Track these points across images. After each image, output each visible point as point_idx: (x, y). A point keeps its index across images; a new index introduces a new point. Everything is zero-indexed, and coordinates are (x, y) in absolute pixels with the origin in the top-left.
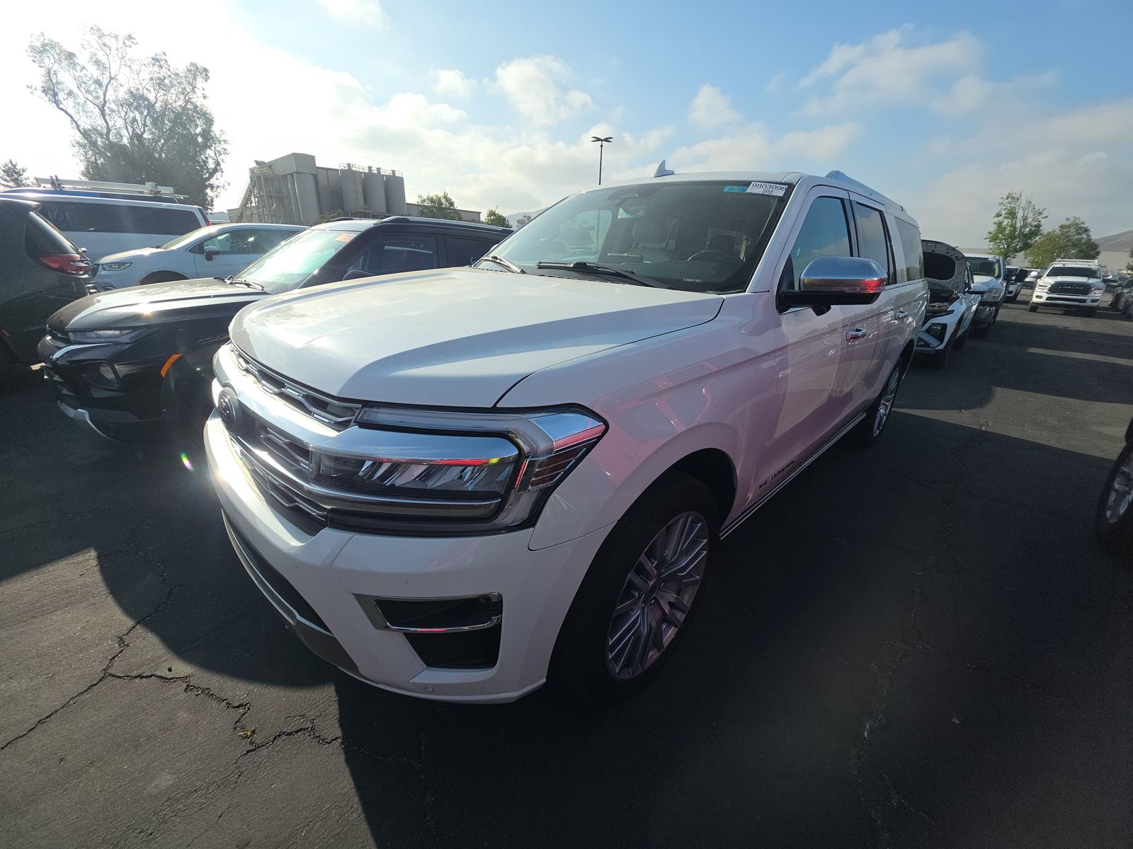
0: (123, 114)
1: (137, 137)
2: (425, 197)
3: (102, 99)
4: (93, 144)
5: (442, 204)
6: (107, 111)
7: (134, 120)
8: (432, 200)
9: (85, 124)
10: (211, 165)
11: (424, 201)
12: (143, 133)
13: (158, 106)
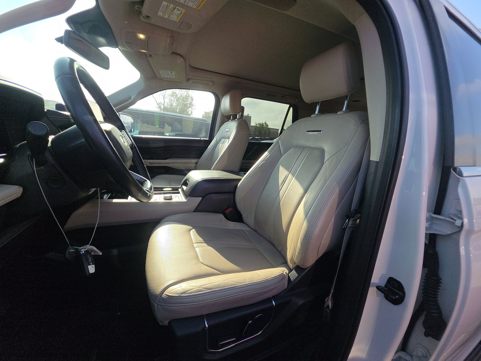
0: (169, 98)
1: (171, 105)
2: (258, 123)
3: (164, 94)
4: (160, 107)
5: (264, 126)
6: (165, 97)
7: (172, 100)
8: (260, 124)
9: (158, 102)
10: (190, 113)
11: (257, 125)
12: (173, 104)
13: (178, 96)
